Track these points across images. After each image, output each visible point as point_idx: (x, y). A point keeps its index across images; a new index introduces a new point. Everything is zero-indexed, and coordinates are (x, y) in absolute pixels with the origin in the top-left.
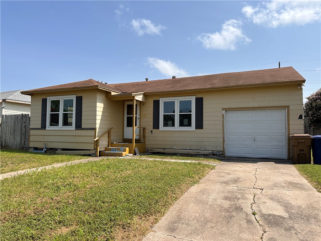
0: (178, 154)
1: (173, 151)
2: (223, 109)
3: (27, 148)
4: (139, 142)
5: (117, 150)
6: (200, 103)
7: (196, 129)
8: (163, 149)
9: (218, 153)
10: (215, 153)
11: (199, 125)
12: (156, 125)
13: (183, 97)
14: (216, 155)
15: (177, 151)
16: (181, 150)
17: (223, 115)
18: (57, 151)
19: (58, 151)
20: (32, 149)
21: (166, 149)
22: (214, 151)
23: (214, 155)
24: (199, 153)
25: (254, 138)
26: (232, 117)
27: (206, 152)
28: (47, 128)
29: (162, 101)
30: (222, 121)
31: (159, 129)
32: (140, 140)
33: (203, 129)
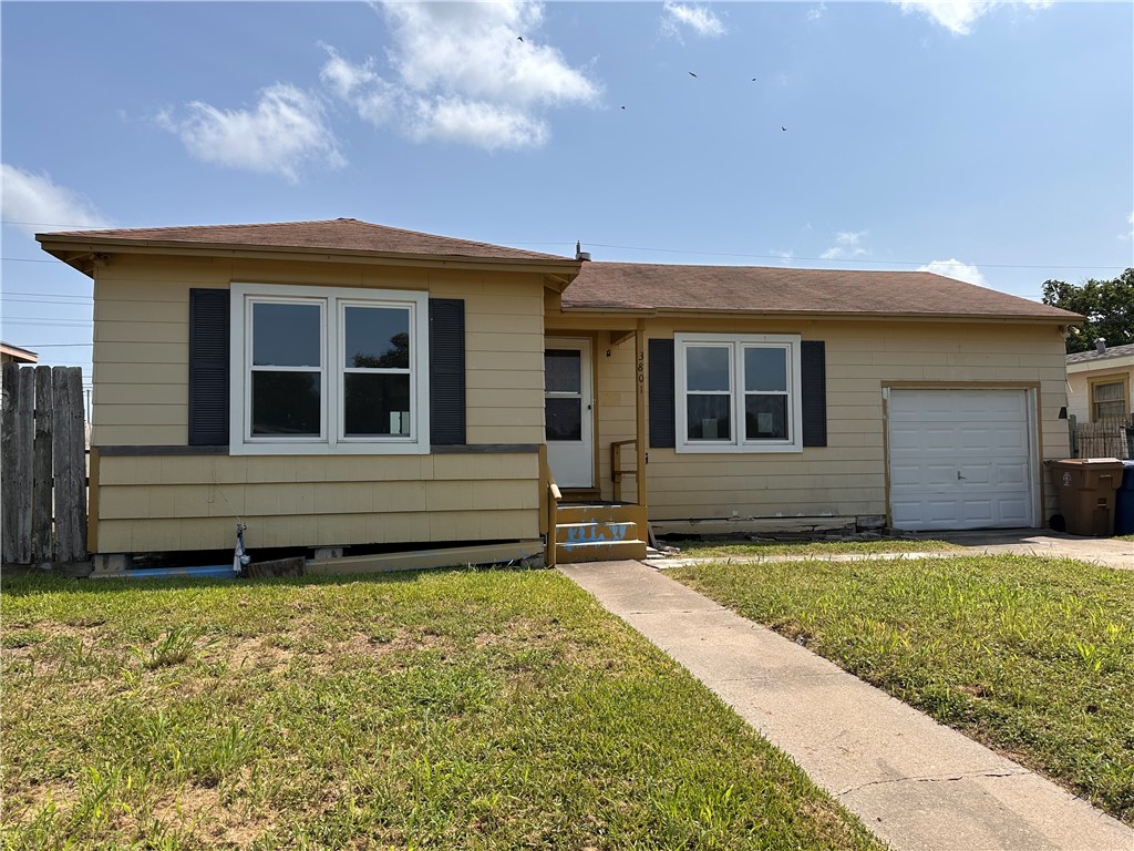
0: (755, 535)
1: (730, 527)
2: (885, 384)
3: (65, 558)
4: (596, 498)
5: (597, 537)
6: (814, 357)
7: (804, 446)
8: (688, 523)
9: (871, 524)
10: (863, 524)
11: (816, 434)
12: (662, 435)
13: (760, 337)
14: (867, 529)
15: (744, 527)
16: (756, 521)
17: (885, 401)
18: (312, 563)
19: (319, 562)
20: (119, 563)
21: (702, 523)
22: (860, 518)
23: (859, 529)
24: (816, 529)
25: (959, 473)
26: (906, 409)
27: (837, 523)
28: (236, 447)
29: (683, 345)
30: (881, 422)
31: (674, 446)
32: (599, 494)
33: (825, 445)
